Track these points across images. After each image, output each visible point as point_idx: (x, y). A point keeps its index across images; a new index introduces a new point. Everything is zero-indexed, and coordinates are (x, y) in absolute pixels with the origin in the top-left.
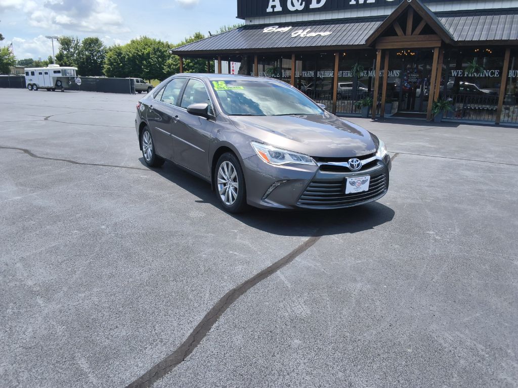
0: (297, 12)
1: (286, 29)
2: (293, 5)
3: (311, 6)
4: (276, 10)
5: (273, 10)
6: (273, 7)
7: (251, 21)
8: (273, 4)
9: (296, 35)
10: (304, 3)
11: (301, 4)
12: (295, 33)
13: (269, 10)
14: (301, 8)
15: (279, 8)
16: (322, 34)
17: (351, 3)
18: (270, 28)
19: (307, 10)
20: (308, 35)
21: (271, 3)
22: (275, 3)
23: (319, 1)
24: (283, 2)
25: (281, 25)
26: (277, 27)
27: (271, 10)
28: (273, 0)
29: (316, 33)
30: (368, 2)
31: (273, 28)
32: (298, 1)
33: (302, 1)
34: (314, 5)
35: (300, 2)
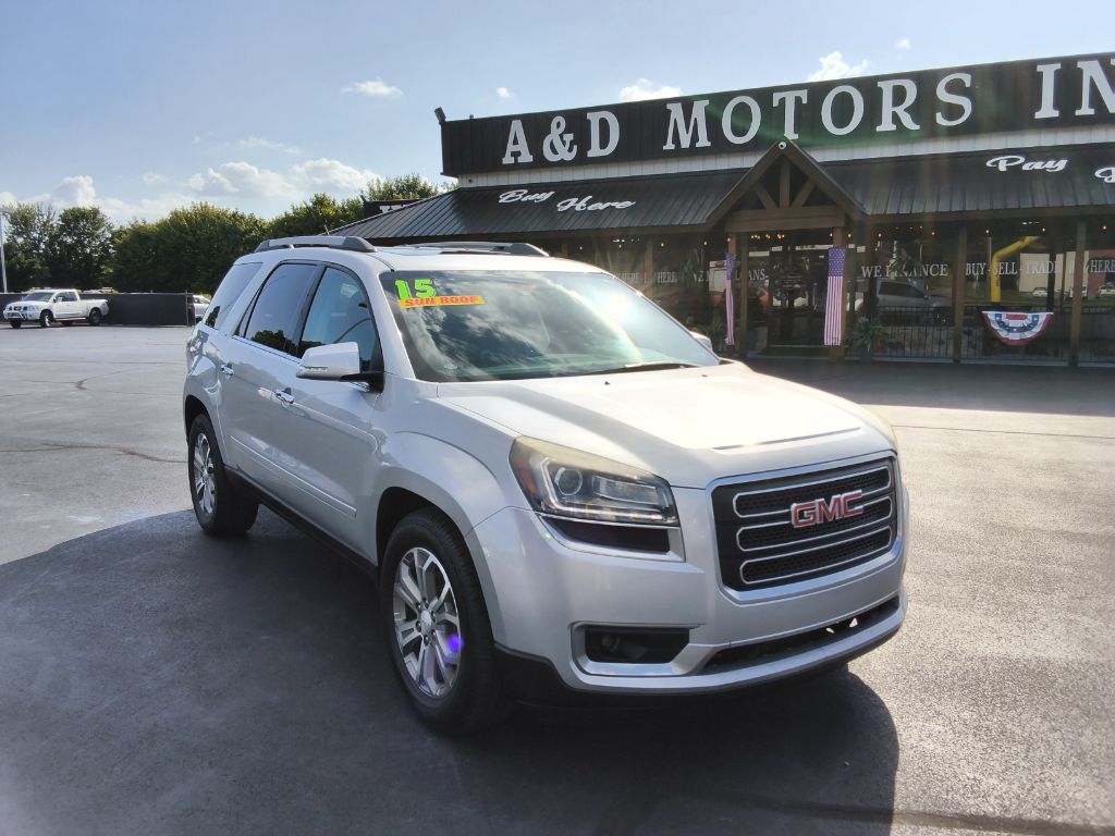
0: (562, 164)
1: (545, 196)
2: (555, 152)
3: (591, 154)
4: (520, 160)
5: (516, 160)
6: (516, 154)
7: (470, 181)
8: (516, 148)
9: (567, 207)
10: (575, 147)
11: (570, 150)
12: (563, 205)
13: (508, 160)
14: (570, 157)
15: (526, 157)
16: (618, 205)
17: (665, 148)
18: (512, 194)
19: (582, 160)
20: (590, 208)
21: (511, 148)
22: (518, 147)
23: (604, 143)
24: (535, 146)
25: (534, 188)
26: (526, 191)
27: (512, 161)
28: (516, 142)
29: (604, 203)
30: (698, 145)
31: (518, 193)
32: (564, 143)
33: (572, 143)
34: (595, 151)
35: (568, 145)
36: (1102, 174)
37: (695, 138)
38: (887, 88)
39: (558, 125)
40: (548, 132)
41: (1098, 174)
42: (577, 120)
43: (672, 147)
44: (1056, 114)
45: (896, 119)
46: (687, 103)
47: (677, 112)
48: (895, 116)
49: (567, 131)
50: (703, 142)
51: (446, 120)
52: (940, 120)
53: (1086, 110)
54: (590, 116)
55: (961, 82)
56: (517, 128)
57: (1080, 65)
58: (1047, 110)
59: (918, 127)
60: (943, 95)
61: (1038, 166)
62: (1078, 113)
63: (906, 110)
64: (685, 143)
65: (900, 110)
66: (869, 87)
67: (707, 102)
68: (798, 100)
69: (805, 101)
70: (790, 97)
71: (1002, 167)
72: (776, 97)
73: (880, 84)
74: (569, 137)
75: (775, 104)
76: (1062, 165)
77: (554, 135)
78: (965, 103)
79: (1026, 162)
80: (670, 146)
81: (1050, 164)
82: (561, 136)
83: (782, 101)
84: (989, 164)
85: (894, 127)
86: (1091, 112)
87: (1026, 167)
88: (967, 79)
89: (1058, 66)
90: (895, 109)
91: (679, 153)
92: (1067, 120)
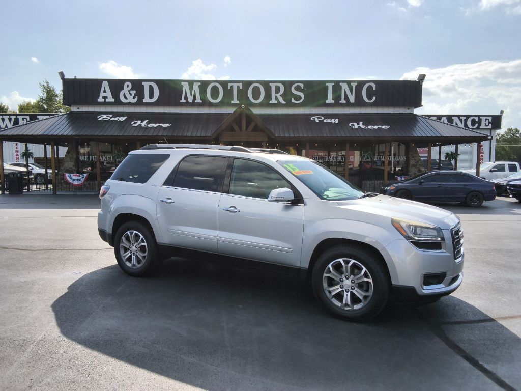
0: (130, 104)
1: (123, 119)
2: (125, 97)
3: (144, 101)
4: (107, 100)
5: (105, 100)
6: (105, 98)
7: (78, 108)
8: (105, 95)
9: (137, 125)
10: (137, 97)
11: (134, 98)
13: (100, 100)
14: (135, 101)
15: (110, 99)
16: (163, 125)
17: (181, 101)
18: (104, 116)
19: (140, 103)
20: (149, 126)
21: (102, 94)
22: (106, 93)
23: (151, 96)
24: (115, 95)
25: (115, 114)
26: (111, 116)
27: (103, 100)
28: (105, 92)
29: (156, 124)
30: (196, 102)
31: (107, 116)
32: (131, 94)
33: (135, 95)
34: (147, 99)
35: (133, 95)
36: (352, 125)
37: (195, 98)
38: (273, 86)
39: (128, 86)
40: (122, 88)
41: (350, 125)
42: (137, 85)
43: (185, 101)
44: (333, 102)
45: (276, 98)
46: (191, 83)
47: (186, 87)
48: (276, 97)
49: (132, 89)
50: (198, 100)
51: (65, 78)
52: (293, 101)
53: (343, 101)
54: (144, 83)
55: (300, 86)
56: (105, 85)
57: (341, 84)
58: (330, 100)
59: (285, 103)
60: (294, 91)
61: (329, 121)
62: (340, 102)
63: (280, 96)
64: (190, 100)
65: (278, 95)
66: (266, 84)
67: (200, 84)
68: (238, 87)
69: (241, 88)
70: (235, 86)
71: (317, 120)
72: (230, 85)
73: (270, 84)
74: (133, 92)
75: (229, 88)
76: (337, 121)
77: (126, 90)
78: (302, 95)
79: (324, 119)
80: (183, 101)
81: (333, 120)
82: (129, 91)
83: (232, 87)
84: (312, 119)
85: (276, 102)
86: (345, 102)
87: (325, 121)
88: (302, 86)
89: (333, 84)
90: (276, 95)
91: (187, 104)
92: (337, 104)
